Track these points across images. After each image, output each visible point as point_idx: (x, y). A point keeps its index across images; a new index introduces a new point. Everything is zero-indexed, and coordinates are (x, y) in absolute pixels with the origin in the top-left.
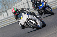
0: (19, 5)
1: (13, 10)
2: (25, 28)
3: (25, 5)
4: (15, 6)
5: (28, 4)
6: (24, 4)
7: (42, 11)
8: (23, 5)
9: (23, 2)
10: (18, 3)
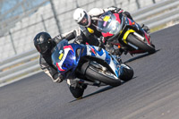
0: (29, 26)
3: (47, 26)
4: (16, 29)
5: (58, 22)
6: (43, 21)
8: (41, 24)
9: (42, 16)
10: (27, 19)
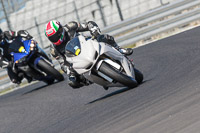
1: (49, 27)
2: (82, 86)
7: (22, 68)
